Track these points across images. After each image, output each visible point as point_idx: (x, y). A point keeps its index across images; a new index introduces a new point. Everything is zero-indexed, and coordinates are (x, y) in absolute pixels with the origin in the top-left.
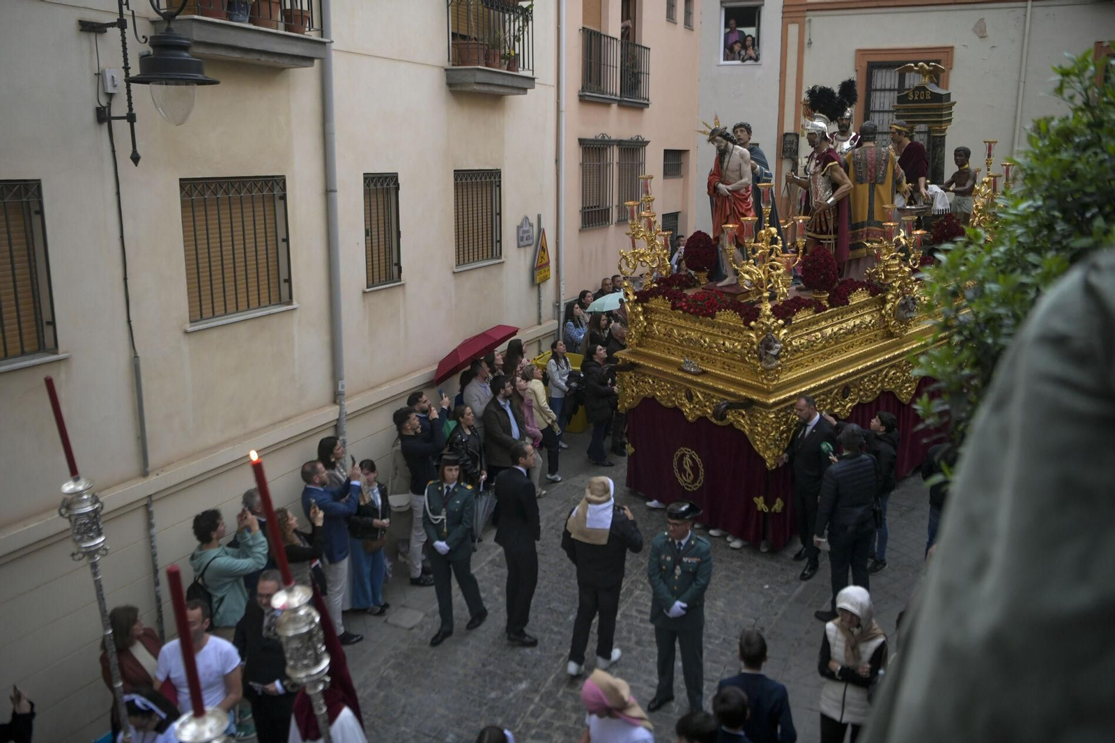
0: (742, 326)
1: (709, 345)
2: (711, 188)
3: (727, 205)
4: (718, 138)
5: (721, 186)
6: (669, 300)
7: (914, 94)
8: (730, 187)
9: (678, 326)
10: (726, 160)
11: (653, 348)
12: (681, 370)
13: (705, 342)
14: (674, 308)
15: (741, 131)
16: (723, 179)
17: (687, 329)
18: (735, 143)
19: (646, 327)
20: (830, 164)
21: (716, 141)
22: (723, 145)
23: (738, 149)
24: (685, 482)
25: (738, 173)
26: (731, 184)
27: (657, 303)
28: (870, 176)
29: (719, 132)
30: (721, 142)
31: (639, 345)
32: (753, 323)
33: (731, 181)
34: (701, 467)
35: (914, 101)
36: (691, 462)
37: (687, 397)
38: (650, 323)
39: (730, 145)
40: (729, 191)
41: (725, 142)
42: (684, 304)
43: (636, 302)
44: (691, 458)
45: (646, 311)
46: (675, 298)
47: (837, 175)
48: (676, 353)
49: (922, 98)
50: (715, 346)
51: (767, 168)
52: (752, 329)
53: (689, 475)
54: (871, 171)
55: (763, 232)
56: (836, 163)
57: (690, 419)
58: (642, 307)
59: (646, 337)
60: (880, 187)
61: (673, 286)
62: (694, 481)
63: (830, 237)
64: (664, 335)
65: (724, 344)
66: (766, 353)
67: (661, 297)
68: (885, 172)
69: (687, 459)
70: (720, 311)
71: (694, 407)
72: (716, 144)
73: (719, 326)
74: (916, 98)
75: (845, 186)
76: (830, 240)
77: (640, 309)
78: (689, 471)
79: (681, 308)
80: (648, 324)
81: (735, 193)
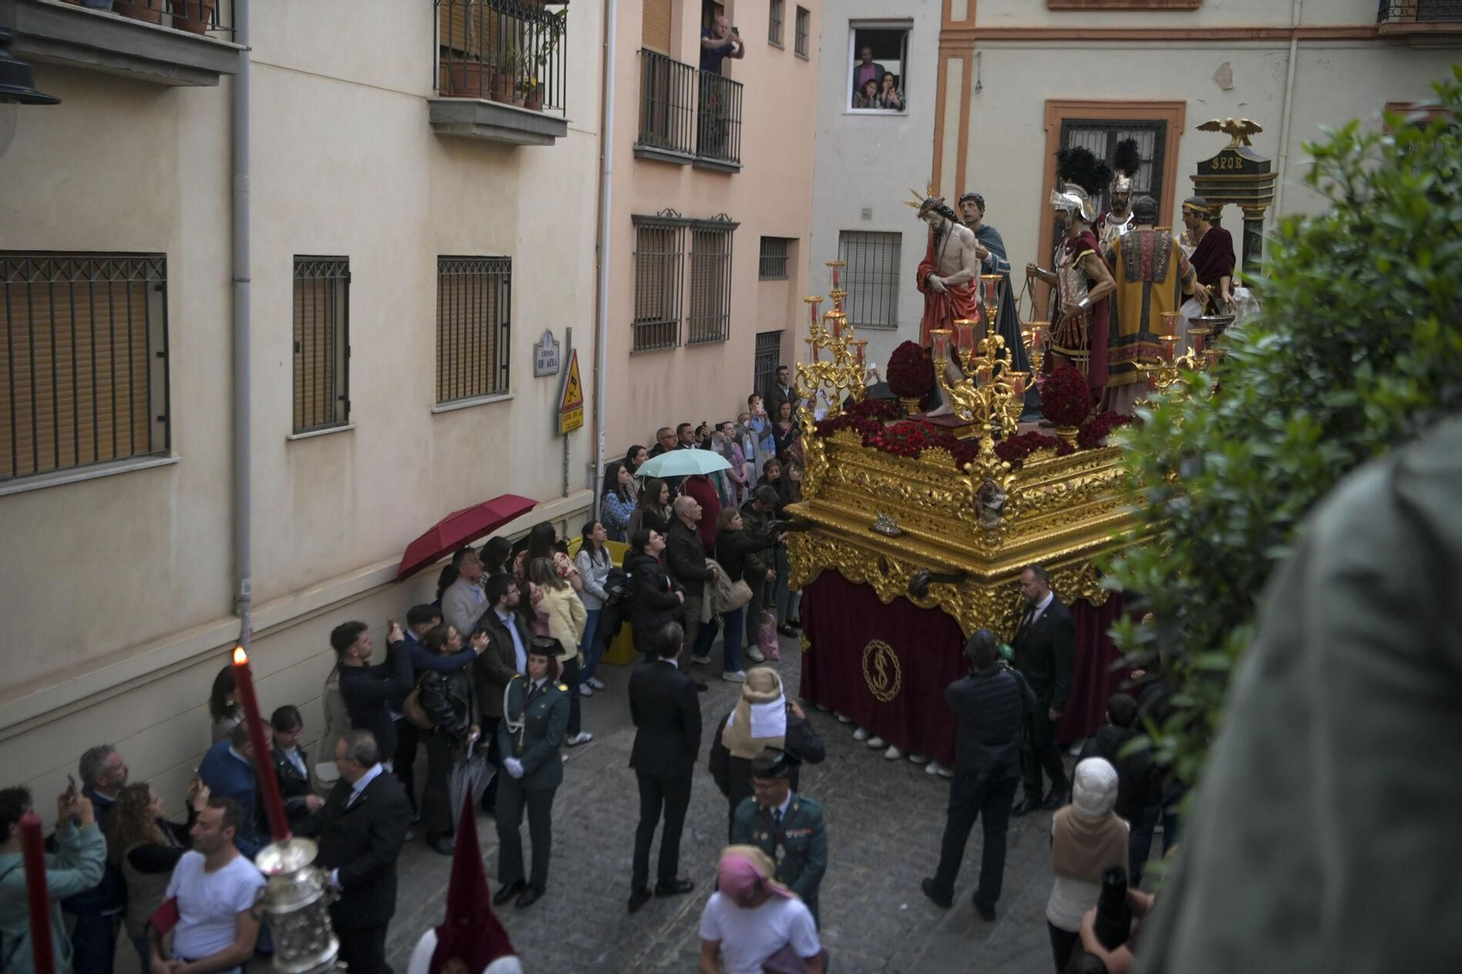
0: (955, 470)
1: (910, 497)
2: (922, 281)
3: (942, 304)
4: (931, 212)
5: (934, 278)
6: (860, 433)
7: (1219, 161)
8: (946, 280)
9: (871, 470)
10: (943, 243)
11: (838, 501)
12: (873, 529)
13: (906, 491)
14: (865, 444)
15: (970, 205)
16: (937, 269)
17: (883, 473)
18: (955, 220)
19: (828, 471)
20: (1085, 253)
21: (929, 217)
22: (938, 222)
23: (958, 228)
24: (877, 689)
25: (958, 261)
26: (949, 276)
27: (845, 437)
28: (1145, 272)
29: (933, 205)
30: (936, 218)
31: (820, 495)
32: (968, 466)
33: (948, 271)
34: (897, 667)
35: (1219, 171)
36: (885, 660)
37: (880, 567)
38: (834, 465)
39: (949, 223)
40: (945, 285)
41: (941, 218)
42: (879, 439)
43: (816, 435)
44: (885, 654)
45: (829, 448)
46: (869, 430)
47: (1094, 269)
48: (868, 507)
49: (1230, 167)
50: (919, 497)
51: (1005, 258)
52: (966, 473)
53: (883, 679)
54: (1145, 265)
55: (986, 341)
56: (1093, 251)
57: (884, 599)
58: (825, 442)
59: (830, 484)
60: (1158, 287)
61: (869, 415)
62: (889, 687)
63: (1082, 353)
64: (853, 481)
65: (930, 495)
66: (985, 507)
67: (849, 429)
68: (1166, 266)
69: (880, 655)
70: (926, 448)
71: (890, 582)
72: (929, 221)
73: (925, 468)
74: (1223, 167)
75: (1105, 283)
76: (1082, 357)
77: (821, 445)
78: (882, 673)
79: (875, 444)
80: (831, 466)
81: (953, 290)
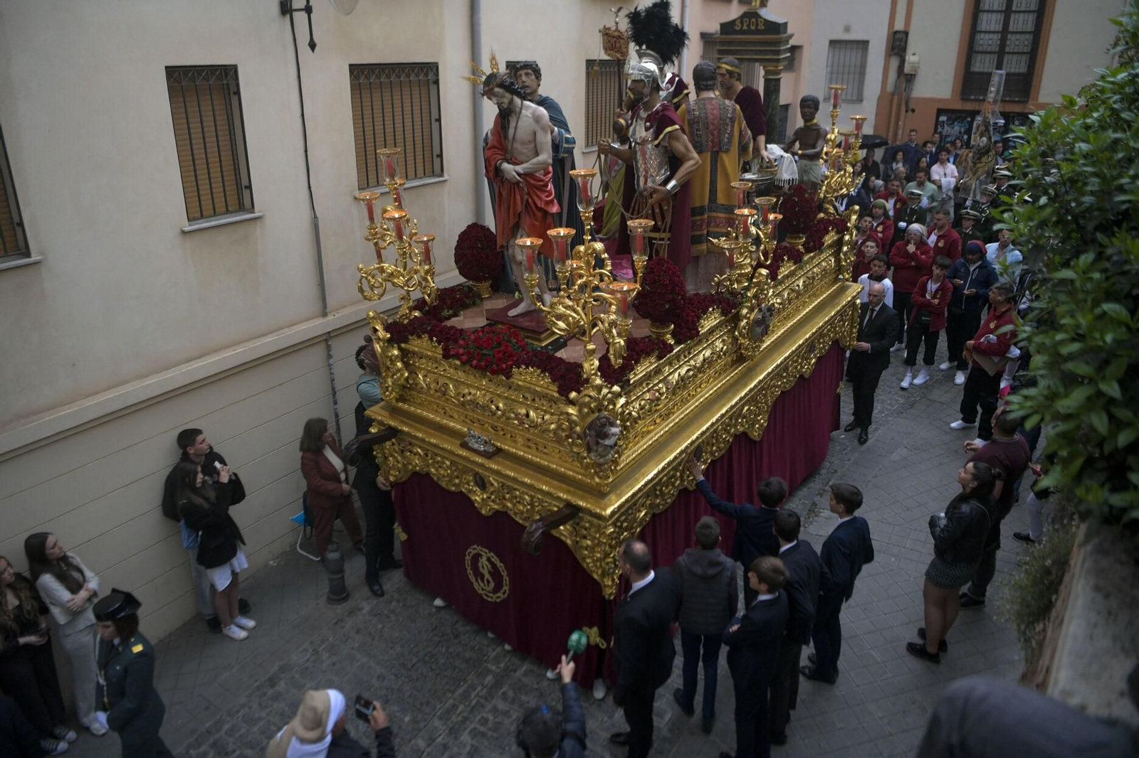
0: (556, 395)
1: (503, 414)
2: (492, 169)
3: (518, 197)
4: (497, 90)
5: (506, 166)
6: (439, 342)
7: (742, 23)
8: (520, 168)
9: (456, 380)
10: (513, 124)
11: (421, 405)
12: (465, 445)
13: (498, 408)
14: (446, 356)
15: (527, 74)
16: (508, 156)
17: (469, 386)
18: (524, 98)
19: (407, 379)
20: (669, 129)
21: (495, 95)
22: (506, 101)
23: (529, 107)
24: (483, 589)
25: (532, 146)
26: (522, 163)
27: (420, 344)
28: (712, 142)
29: (498, 81)
30: (503, 97)
31: (401, 399)
32: (573, 395)
33: (521, 158)
34: (505, 574)
35: (742, 32)
36: (490, 566)
37: (477, 484)
38: (413, 373)
39: (517, 101)
40: (519, 174)
41: (508, 95)
42: (461, 351)
43: (389, 341)
44: (489, 560)
45: (405, 354)
46: (448, 340)
47: (679, 147)
48: (456, 416)
50: (513, 415)
51: (569, 133)
52: (572, 403)
53: (488, 581)
54: (712, 135)
56: (677, 127)
57: (483, 512)
58: (400, 349)
59: (410, 389)
60: (724, 157)
62: (497, 588)
63: (663, 235)
64: (436, 391)
65: (527, 415)
66: (598, 443)
67: (426, 337)
69: (484, 560)
70: (519, 367)
71: (489, 498)
72: (495, 100)
73: (518, 388)
74: (745, 28)
75: (691, 162)
76: (662, 239)
77: (396, 352)
78: (487, 576)
79: (457, 356)
80: (410, 373)
81: (528, 179)
